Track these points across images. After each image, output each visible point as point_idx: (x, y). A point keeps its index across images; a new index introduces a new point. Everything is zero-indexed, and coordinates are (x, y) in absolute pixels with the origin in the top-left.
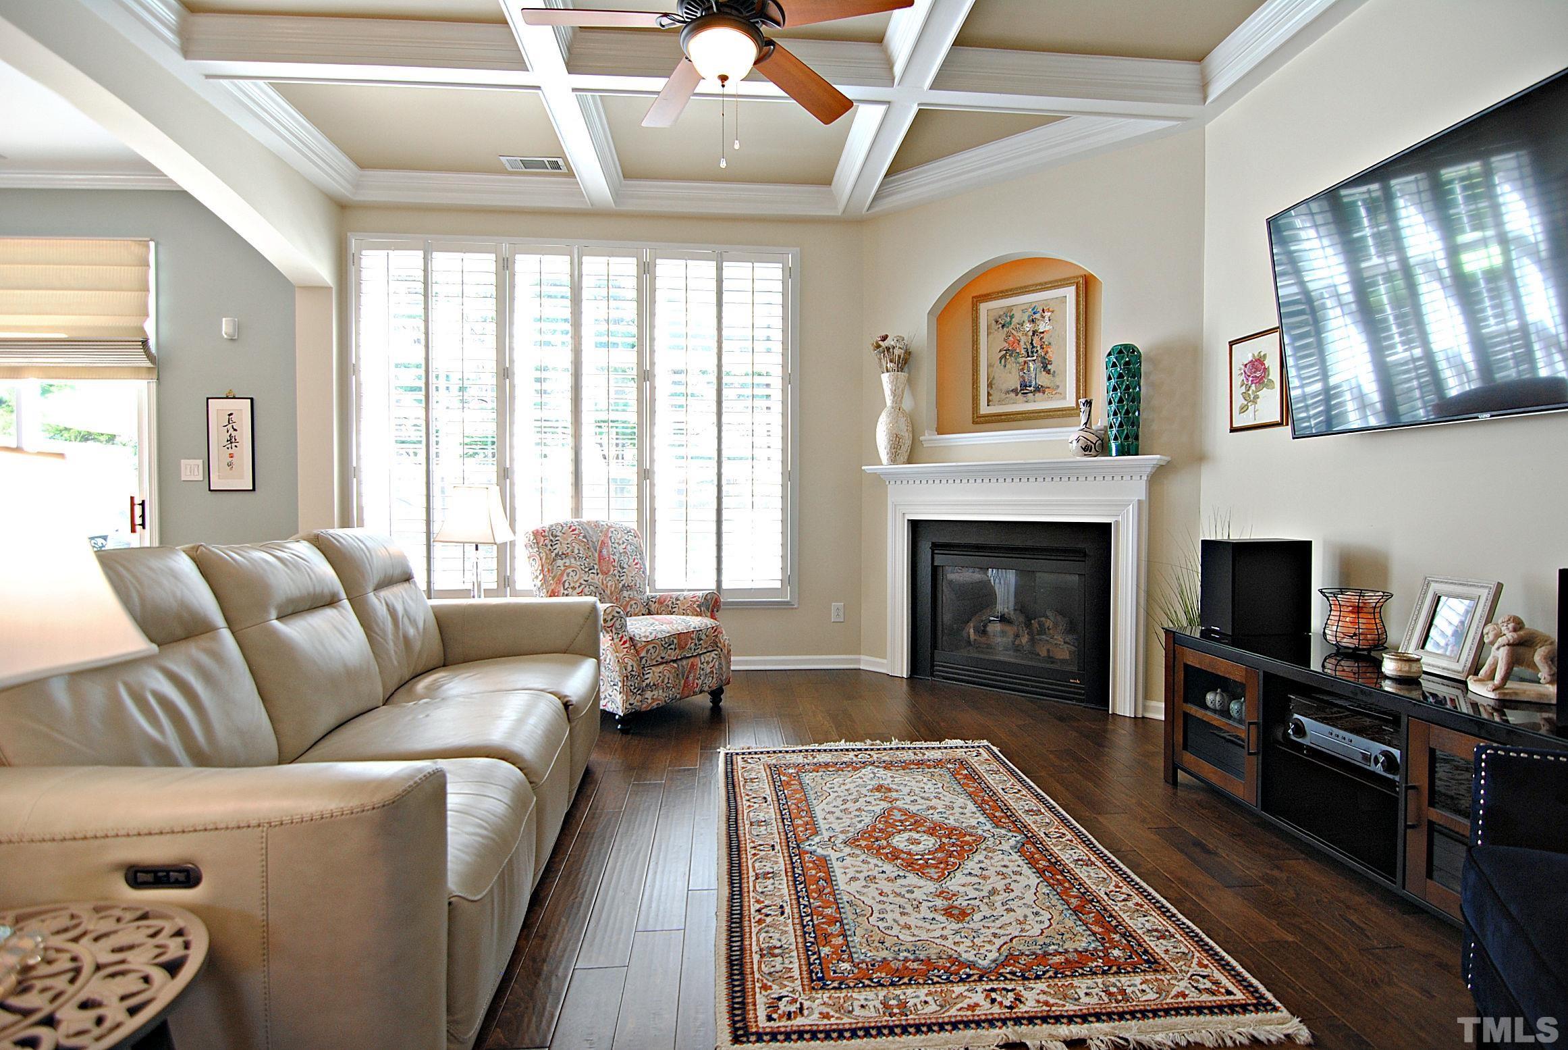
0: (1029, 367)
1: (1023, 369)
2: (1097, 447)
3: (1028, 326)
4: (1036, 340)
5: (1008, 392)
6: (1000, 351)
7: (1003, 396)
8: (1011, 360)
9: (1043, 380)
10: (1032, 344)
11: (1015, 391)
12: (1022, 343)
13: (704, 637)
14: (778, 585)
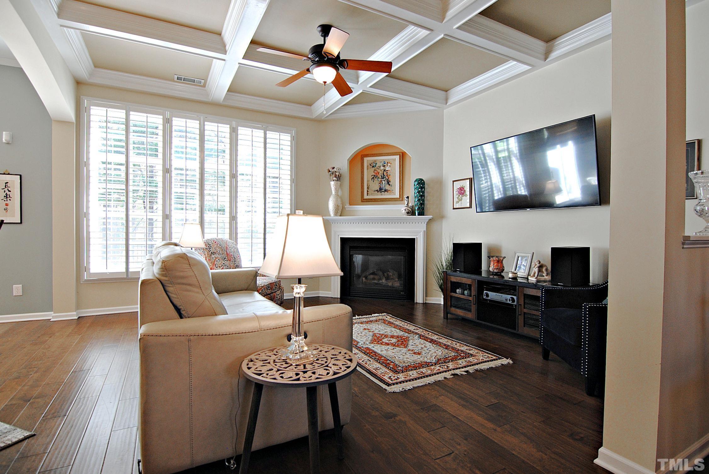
0: (382, 183)
1: (380, 183)
2: (411, 212)
3: (382, 168)
4: (385, 173)
5: (375, 191)
6: (372, 176)
7: (373, 192)
8: (376, 179)
9: (387, 187)
10: (383, 174)
11: (377, 191)
12: (380, 174)
13: (277, 284)
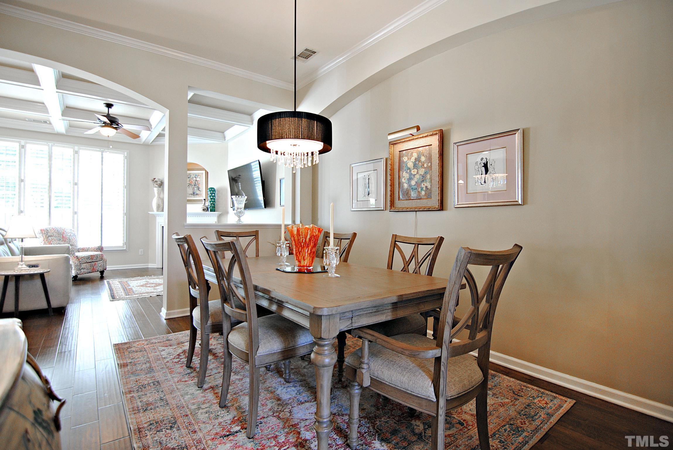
0: (195, 189)
1: (193, 189)
2: (206, 209)
3: (194, 179)
4: (196, 183)
6: (188, 184)
7: (189, 195)
8: (190, 186)
9: (198, 192)
11: (191, 194)
12: (193, 183)
13: (99, 256)
14: (122, 245)
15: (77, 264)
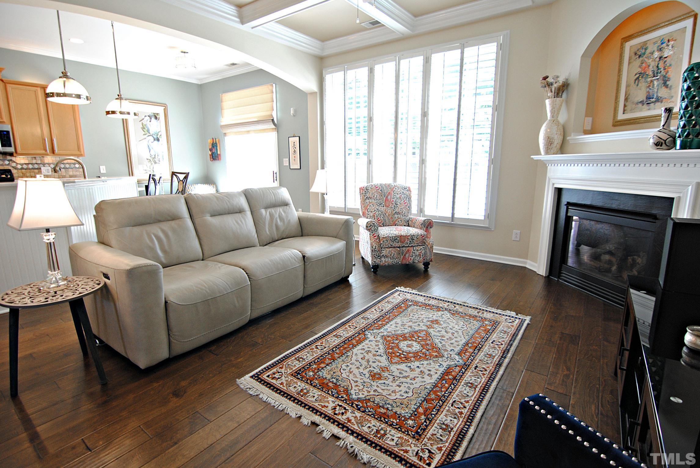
0: (654, 85)
1: (649, 86)
2: (666, 143)
3: (656, 54)
4: (661, 64)
5: (637, 103)
6: (636, 75)
7: (634, 106)
9: (662, 92)
10: (658, 67)
11: (642, 102)
12: (651, 67)
13: (415, 239)
14: (483, 218)
15: (374, 247)
